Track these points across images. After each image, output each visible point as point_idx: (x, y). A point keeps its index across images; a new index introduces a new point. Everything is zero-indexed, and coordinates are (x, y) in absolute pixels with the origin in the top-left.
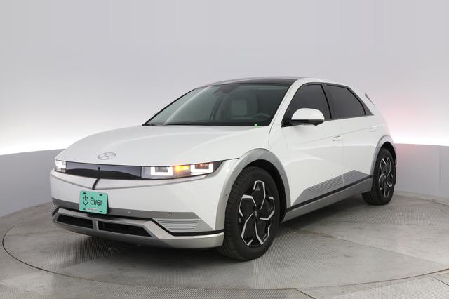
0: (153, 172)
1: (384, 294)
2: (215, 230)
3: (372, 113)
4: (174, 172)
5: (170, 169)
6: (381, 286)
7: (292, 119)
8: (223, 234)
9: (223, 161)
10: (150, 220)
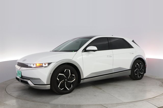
0: (32, 66)
1: (130, 106)
2: (46, 84)
3: (134, 47)
4: (36, 66)
5: (35, 65)
6: (129, 104)
7: (86, 49)
8: (50, 85)
9: (51, 63)
10: (29, 80)
